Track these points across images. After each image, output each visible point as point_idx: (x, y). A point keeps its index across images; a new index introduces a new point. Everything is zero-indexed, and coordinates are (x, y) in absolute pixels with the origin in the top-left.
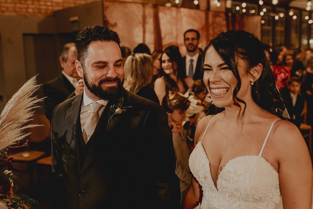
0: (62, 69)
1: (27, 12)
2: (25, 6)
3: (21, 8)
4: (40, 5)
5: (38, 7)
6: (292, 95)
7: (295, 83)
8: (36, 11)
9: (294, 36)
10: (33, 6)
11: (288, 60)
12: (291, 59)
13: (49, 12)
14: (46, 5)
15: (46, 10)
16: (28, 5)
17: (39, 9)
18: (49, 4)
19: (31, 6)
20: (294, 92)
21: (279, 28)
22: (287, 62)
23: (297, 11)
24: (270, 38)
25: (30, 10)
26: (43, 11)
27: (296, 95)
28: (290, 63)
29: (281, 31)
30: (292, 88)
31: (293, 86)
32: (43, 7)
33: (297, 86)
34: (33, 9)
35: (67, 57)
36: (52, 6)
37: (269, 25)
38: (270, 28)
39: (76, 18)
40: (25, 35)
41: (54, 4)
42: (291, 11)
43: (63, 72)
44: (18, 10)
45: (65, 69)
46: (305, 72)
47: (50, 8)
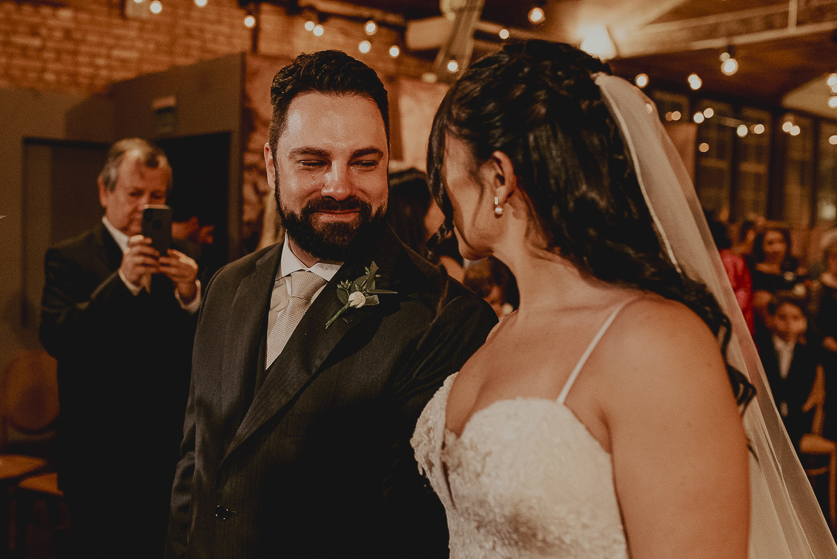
0: (103, 211)
1: (40, 79)
2: (38, 64)
3: (24, 70)
4: (77, 64)
5: (71, 68)
6: (779, 344)
7: (790, 310)
8: (64, 78)
9: (795, 191)
10: (58, 66)
11: (771, 243)
12: (781, 242)
13: (100, 83)
14: (92, 65)
15: (93, 77)
16: (45, 61)
17: (74, 76)
18: (101, 62)
19: (51, 66)
20: (784, 336)
21: (752, 167)
22: (768, 249)
23: (806, 122)
24: (724, 194)
25: (50, 77)
26: (85, 81)
27: (791, 345)
28: (776, 253)
29: (758, 176)
30: (780, 324)
31: (783, 317)
32: (86, 70)
33: (795, 318)
34: (58, 73)
35: (118, 177)
36: (109, 67)
37: (720, 156)
38: (723, 165)
39: (170, 101)
40: (29, 142)
41: (114, 63)
42: (787, 121)
43: (105, 220)
44: (16, 73)
45: (109, 211)
46: (815, 285)
47: (104, 73)
